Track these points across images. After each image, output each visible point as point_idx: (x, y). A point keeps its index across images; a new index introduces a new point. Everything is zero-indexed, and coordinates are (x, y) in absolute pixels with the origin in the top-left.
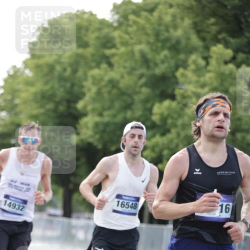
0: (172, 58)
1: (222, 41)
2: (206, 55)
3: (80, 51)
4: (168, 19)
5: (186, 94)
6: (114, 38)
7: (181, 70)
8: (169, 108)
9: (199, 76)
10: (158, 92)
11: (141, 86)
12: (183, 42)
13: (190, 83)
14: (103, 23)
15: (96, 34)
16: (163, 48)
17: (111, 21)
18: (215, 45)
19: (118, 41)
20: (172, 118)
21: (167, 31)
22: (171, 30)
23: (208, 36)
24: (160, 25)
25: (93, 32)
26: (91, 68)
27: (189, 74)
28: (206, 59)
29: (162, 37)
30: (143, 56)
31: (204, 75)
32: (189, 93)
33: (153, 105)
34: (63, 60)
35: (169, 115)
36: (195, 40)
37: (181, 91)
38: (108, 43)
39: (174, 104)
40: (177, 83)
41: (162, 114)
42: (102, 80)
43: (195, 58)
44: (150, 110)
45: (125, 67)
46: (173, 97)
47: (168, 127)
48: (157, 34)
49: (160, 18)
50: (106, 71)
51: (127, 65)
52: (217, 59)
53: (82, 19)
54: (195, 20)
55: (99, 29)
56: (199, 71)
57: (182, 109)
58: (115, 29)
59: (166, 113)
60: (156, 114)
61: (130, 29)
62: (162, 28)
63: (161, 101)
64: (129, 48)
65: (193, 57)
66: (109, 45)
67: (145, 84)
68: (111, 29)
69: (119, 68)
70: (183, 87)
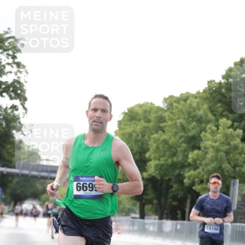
0: (198, 126)
1: (226, 116)
2: (216, 124)
3: (146, 124)
4: (195, 105)
5: (207, 146)
6: (165, 117)
7: (203, 133)
8: (197, 155)
9: (213, 136)
10: (191, 146)
11: (182, 143)
12: (204, 117)
13: (208, 140)
14: (158, 108)
15: (155, 115)
16: (193, 121)
17: (163, 107)
18: (221, 118)
19: (167, 118)
20: (199, 160)
21: (195, 111)
22: (197, 111)
23: (218, 114)
24: (190, 108)
25: (153, 114)
26: (152, 134)
27: (208, 135)
28: (217, 126)
29: (192, 115)
30: (182, 125)
31: (216, 136)
32: (208, 146)
33: (188, 153)
34: (136, 130)
35: (197, 159)
36: (210, 116)
37: (204, 145)
38: (161, 119)
39: (200, 152)
40: (201, 140)
41: (193, 158)
42: (159, 140)
43: (211, 126)
44: (187, 156)
45: (171, 132)
46: (199, 148)
47: (197, 165)
48: (189, 113)
49: (191, 105)
50: (161, 135)
51: (173, 131)
52: (223, 126)
53: (147, 106)
54: (210, 105)
55: (157, 112)
56: (213, 133)
57: (204, 155)
58: (166, 111)
59: (195, 157)
60: (190, 158)
61: (174, 111)
62: (192, 110)
63: (192, 151)
64: (174, 122)
65: (209, 126)
66: (162, 121)
67: (184, 142)
68: (163, 112)
69: (168, 133)
70: (205, 143)
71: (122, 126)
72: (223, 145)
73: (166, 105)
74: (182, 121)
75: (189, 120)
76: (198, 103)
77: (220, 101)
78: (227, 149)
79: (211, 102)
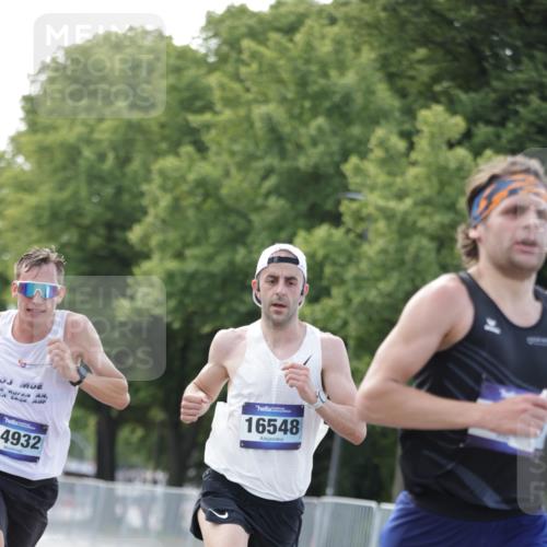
0: (334, 133)
1: (443, 99)
2: (407, 127)
4: (325, 48)
5: (365, 212)
6: (209, 89)
7: (354, 160)
8: (327, 243)
9: (391, 174)
10: (303, 207)
11: (267, 195)
12: (359, 99)
13: (372, 188)
14: (184, 54)
15: (171, 80)
16: (315, 113)
17: (203, 51)
18: (427, 107)
19: (217, 95)
20: (334, 263)
21: (325, 75)
22: (333, 73)
23: (413, 88)
24: (308, 61)
26: (158, 154)
27: (371, 167)
28: (409, 136)
29: (313, 89)
30: (272, 128)
31: (403, 173)
32: (370, 210)
34: (96, 136)
35: (326, 257)
36: (384, 95)
37: (354, 206)
38: (193, 99)
39: (338, 234)
40: (346, 188)
42: (183, 178)
43: (385, 135)
46: (335, 219)
47: (325, 283)
48: (303, 83)
49: (309, 47)
50: (192, 161)
51: (237, 147)
52: (432, 136)
54: (383, 51)
55: (177, 70)
56: (391, 162)
57: (355, 245)
58: (212, 69)
59: (321, 253)
61: (243, 70)
62: (314, 68)
63: (309, 229)
64: (242, 112)
65: (380, 132)
66: (199, 104)
67: (276, 191)
68: (203, 71)
69: (218, 154)
70: (359, 197)
71: (43, 119)
72: (429, 209)
73: (214, 43)
74: (271, 108)
75: (302, 107)
76: (339, 43)
77: (425, 40)
78: (443, 226)
79: (390, 41)
